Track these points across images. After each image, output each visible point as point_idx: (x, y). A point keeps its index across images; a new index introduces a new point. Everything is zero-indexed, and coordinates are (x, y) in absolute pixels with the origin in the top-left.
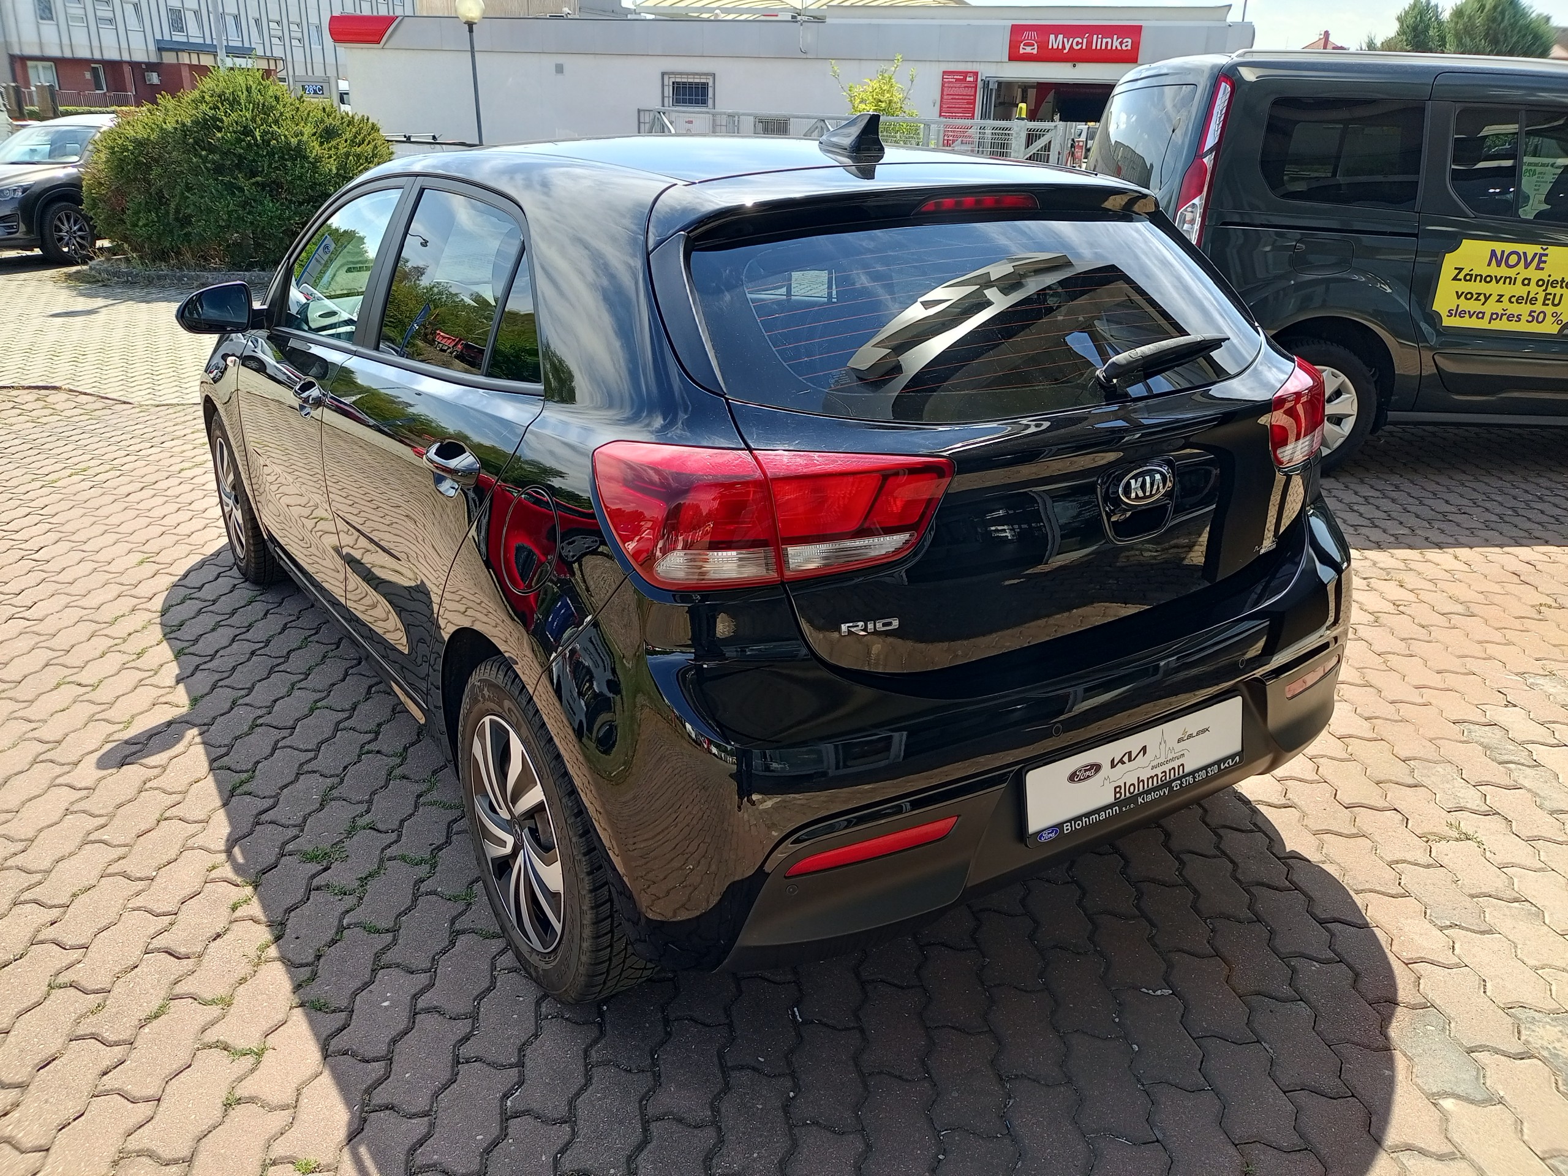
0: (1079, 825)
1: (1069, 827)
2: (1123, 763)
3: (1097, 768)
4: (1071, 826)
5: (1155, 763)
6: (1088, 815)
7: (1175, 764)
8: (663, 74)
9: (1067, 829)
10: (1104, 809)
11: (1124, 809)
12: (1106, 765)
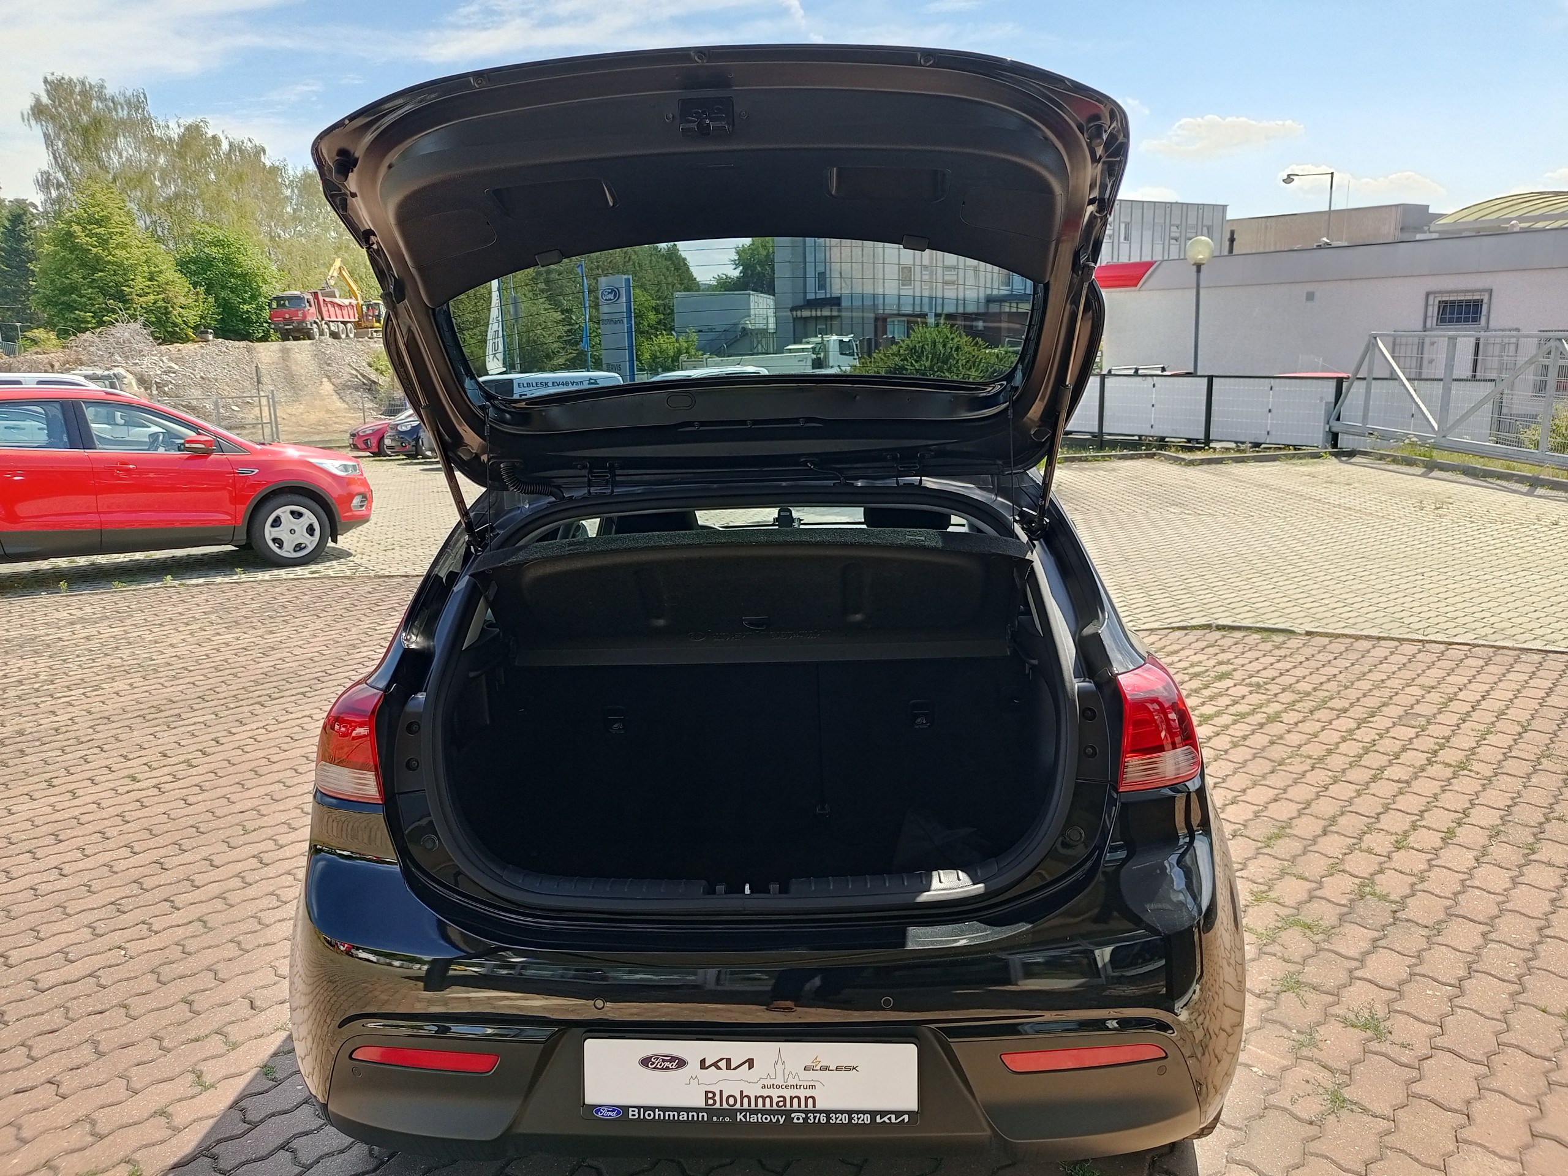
0: (649, 1116)
1: (636, 1113)
2: (719, 1068)
3: (681, 1063)
4: (639, 1113)
5: (769, 1082)
6: (664, 1109)
7: (802, 1093)
8: (1428, 295)
9: (633, 1114)
10: (688, 1110)
11: (715, 1119)
12: (693, 1066)
